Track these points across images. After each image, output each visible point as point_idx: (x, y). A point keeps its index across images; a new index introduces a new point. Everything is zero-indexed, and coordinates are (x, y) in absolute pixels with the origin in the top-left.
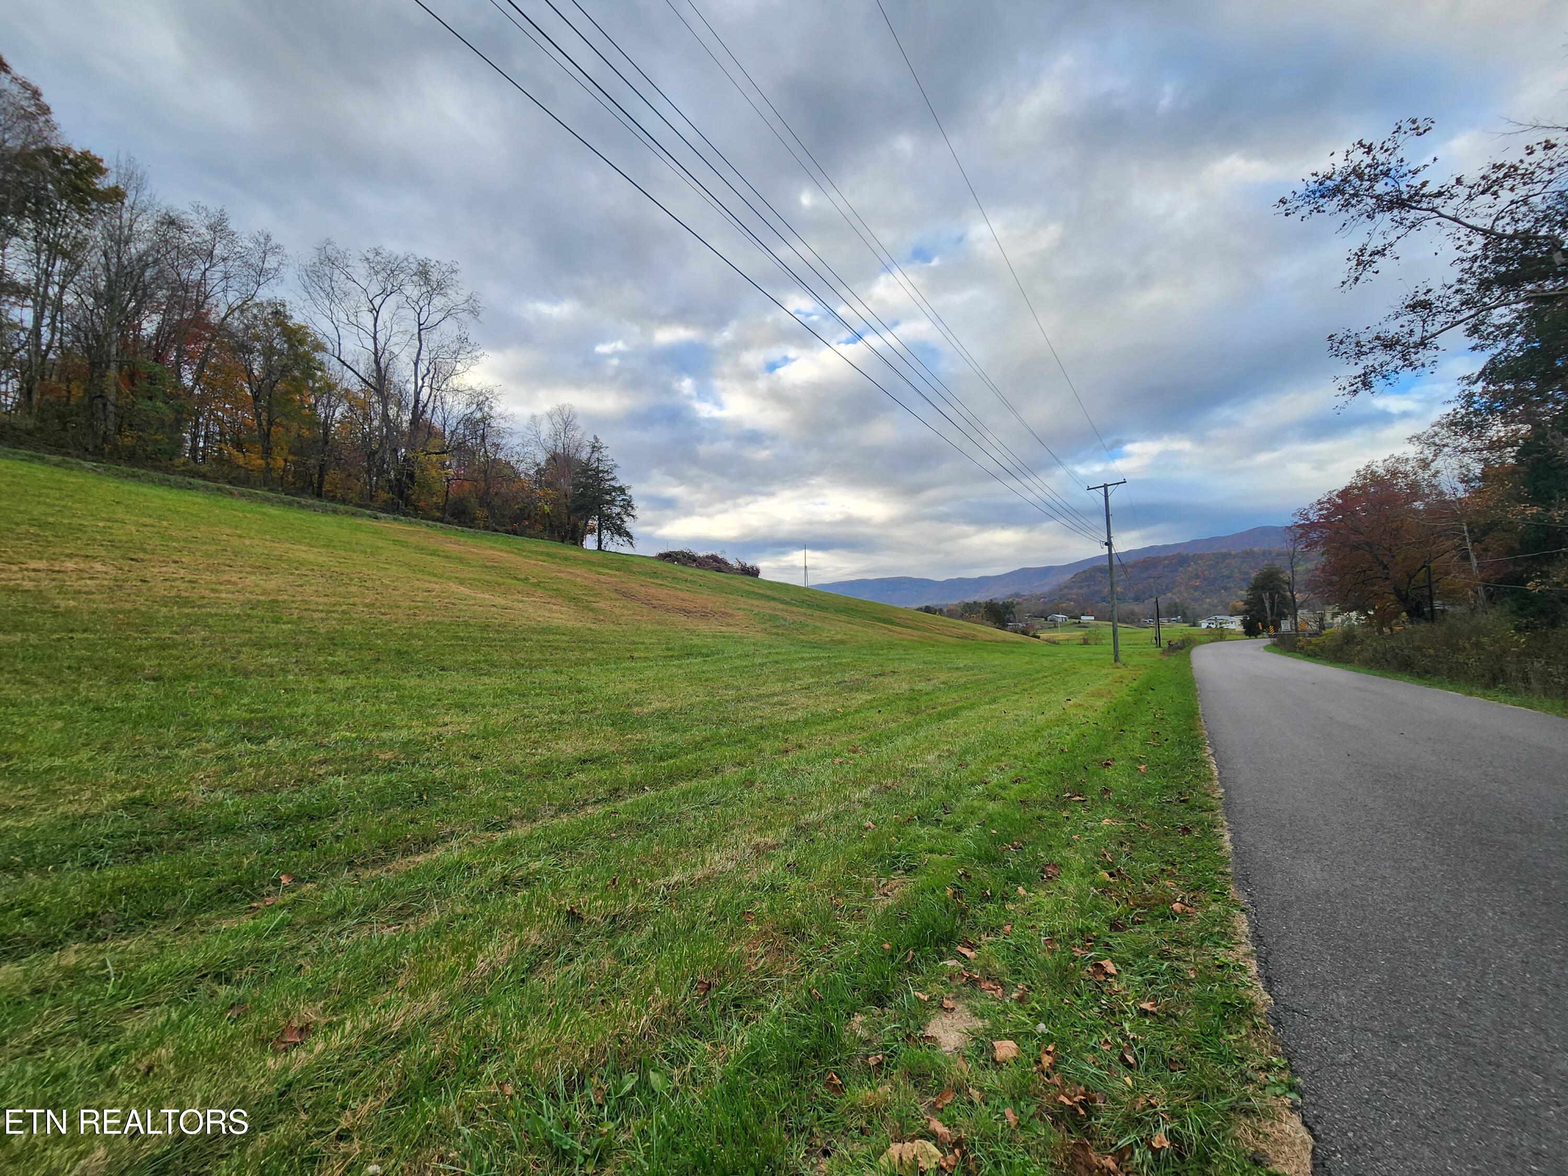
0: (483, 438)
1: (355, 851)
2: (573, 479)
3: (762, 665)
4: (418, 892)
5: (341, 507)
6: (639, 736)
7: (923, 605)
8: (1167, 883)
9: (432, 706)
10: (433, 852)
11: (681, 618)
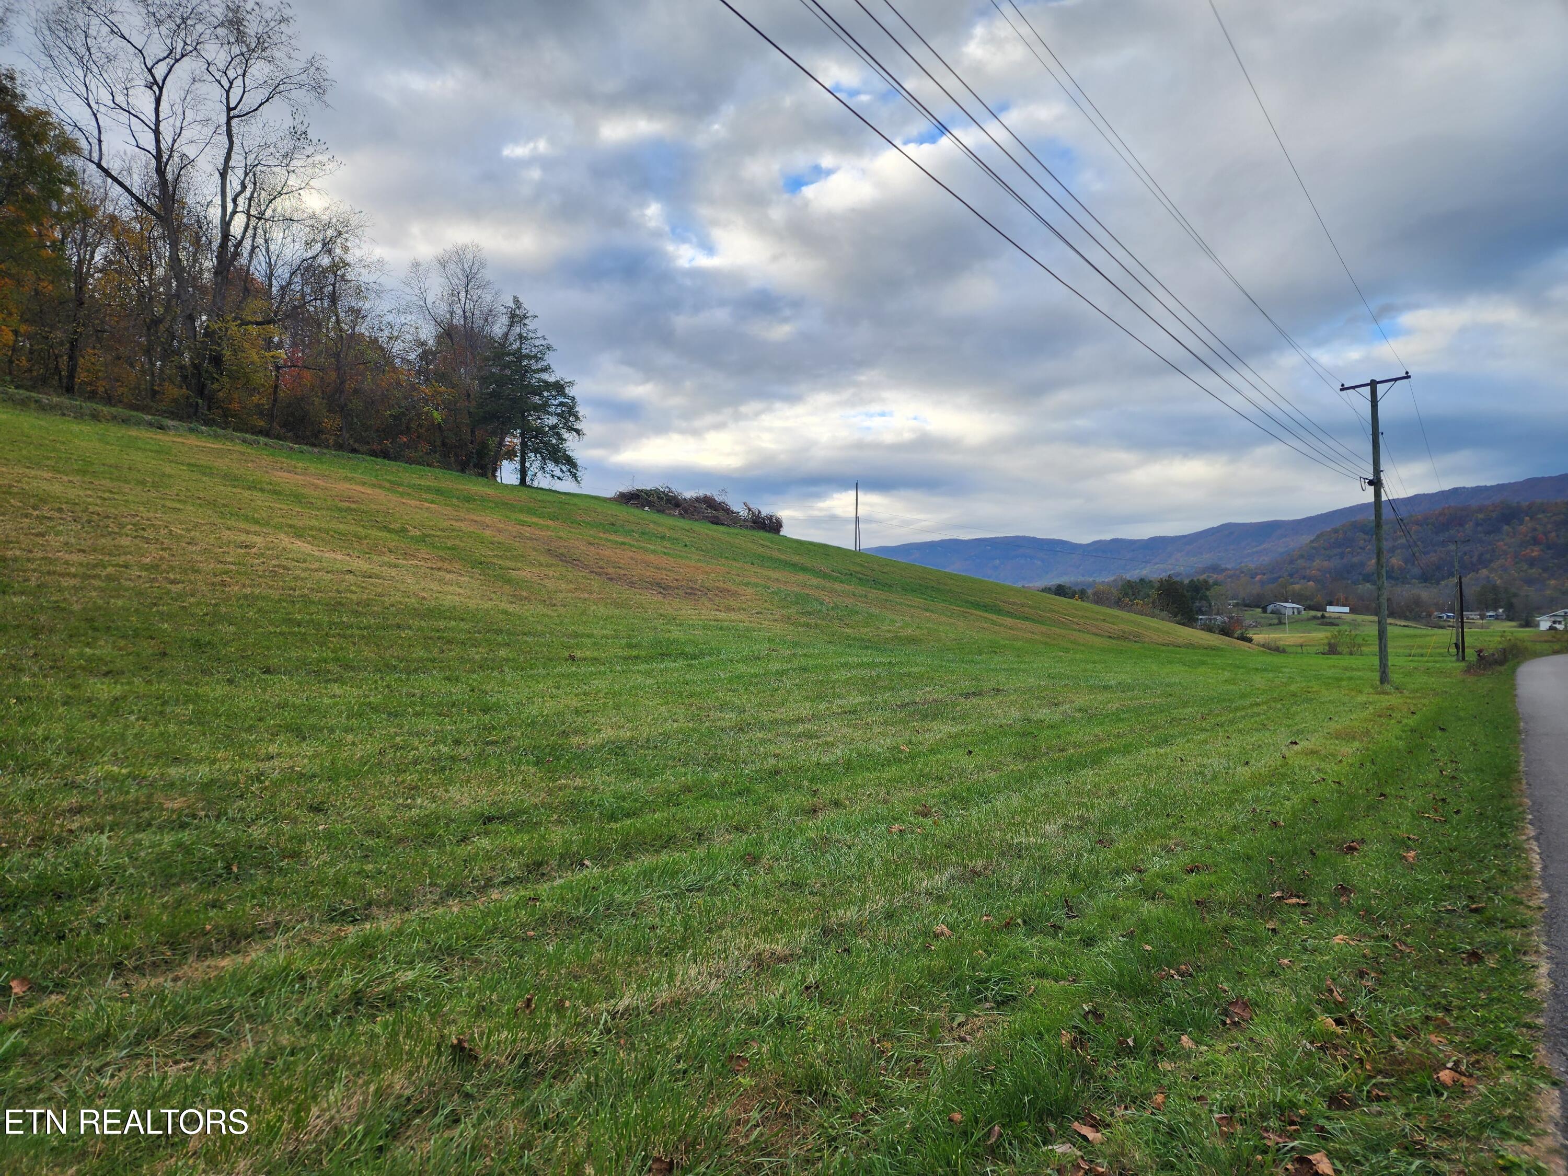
0: (334, 298)
1: (125, 948)
2: (480, 369)
3: (781, 673)
4: (221, 1011)
5: (105, 410)
6: (578, 782)
7: (1054, 582)
8: (1433, 1038)
9: (250, 729)
10: (246, 954)
11: (650, 598)
